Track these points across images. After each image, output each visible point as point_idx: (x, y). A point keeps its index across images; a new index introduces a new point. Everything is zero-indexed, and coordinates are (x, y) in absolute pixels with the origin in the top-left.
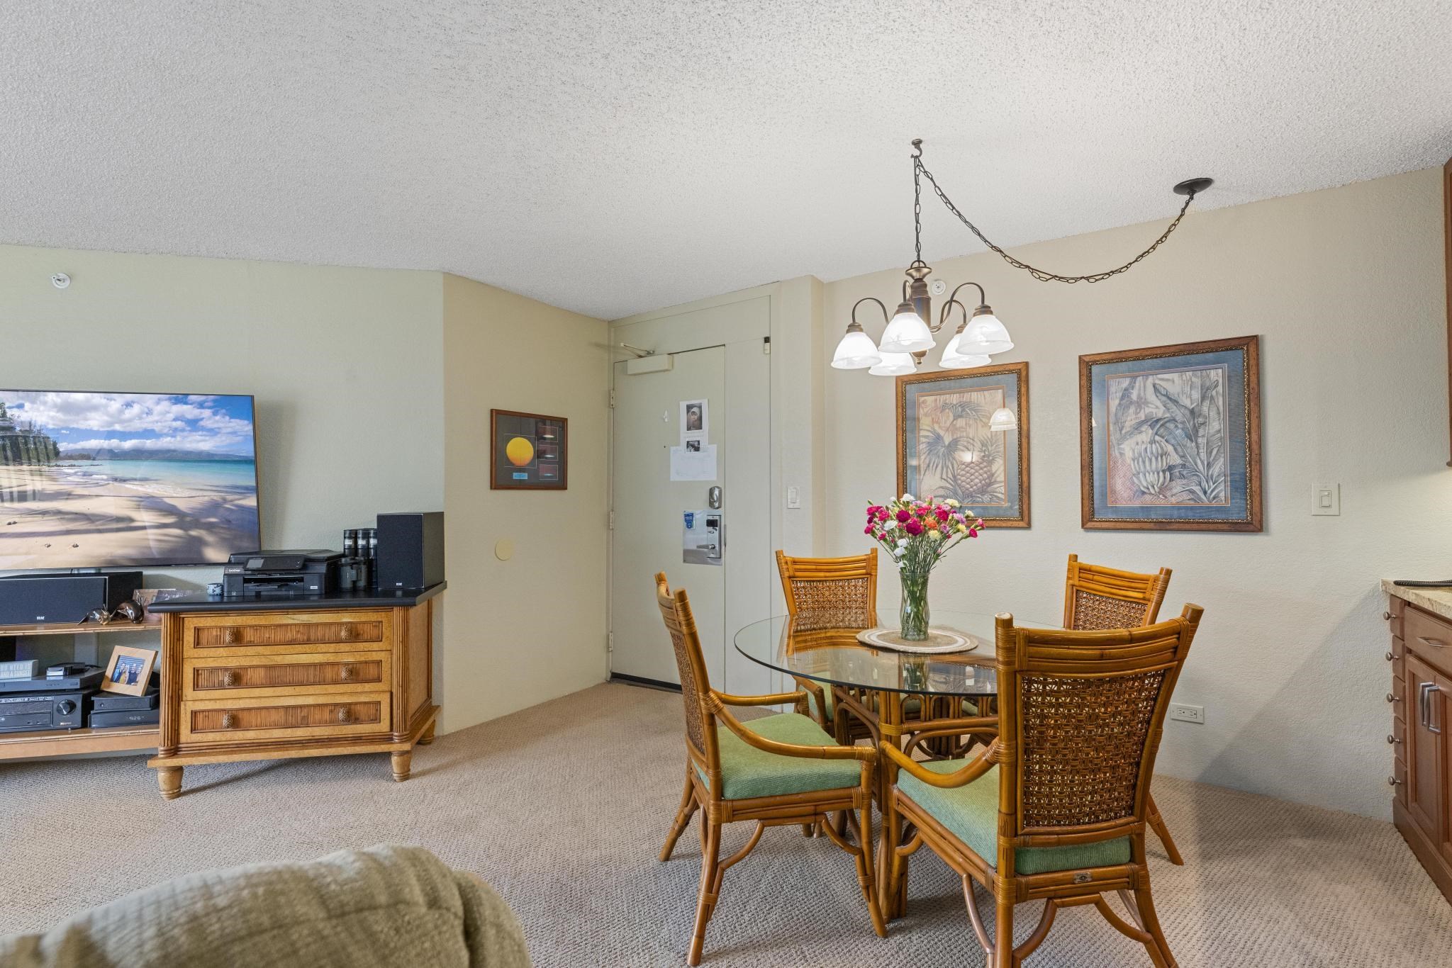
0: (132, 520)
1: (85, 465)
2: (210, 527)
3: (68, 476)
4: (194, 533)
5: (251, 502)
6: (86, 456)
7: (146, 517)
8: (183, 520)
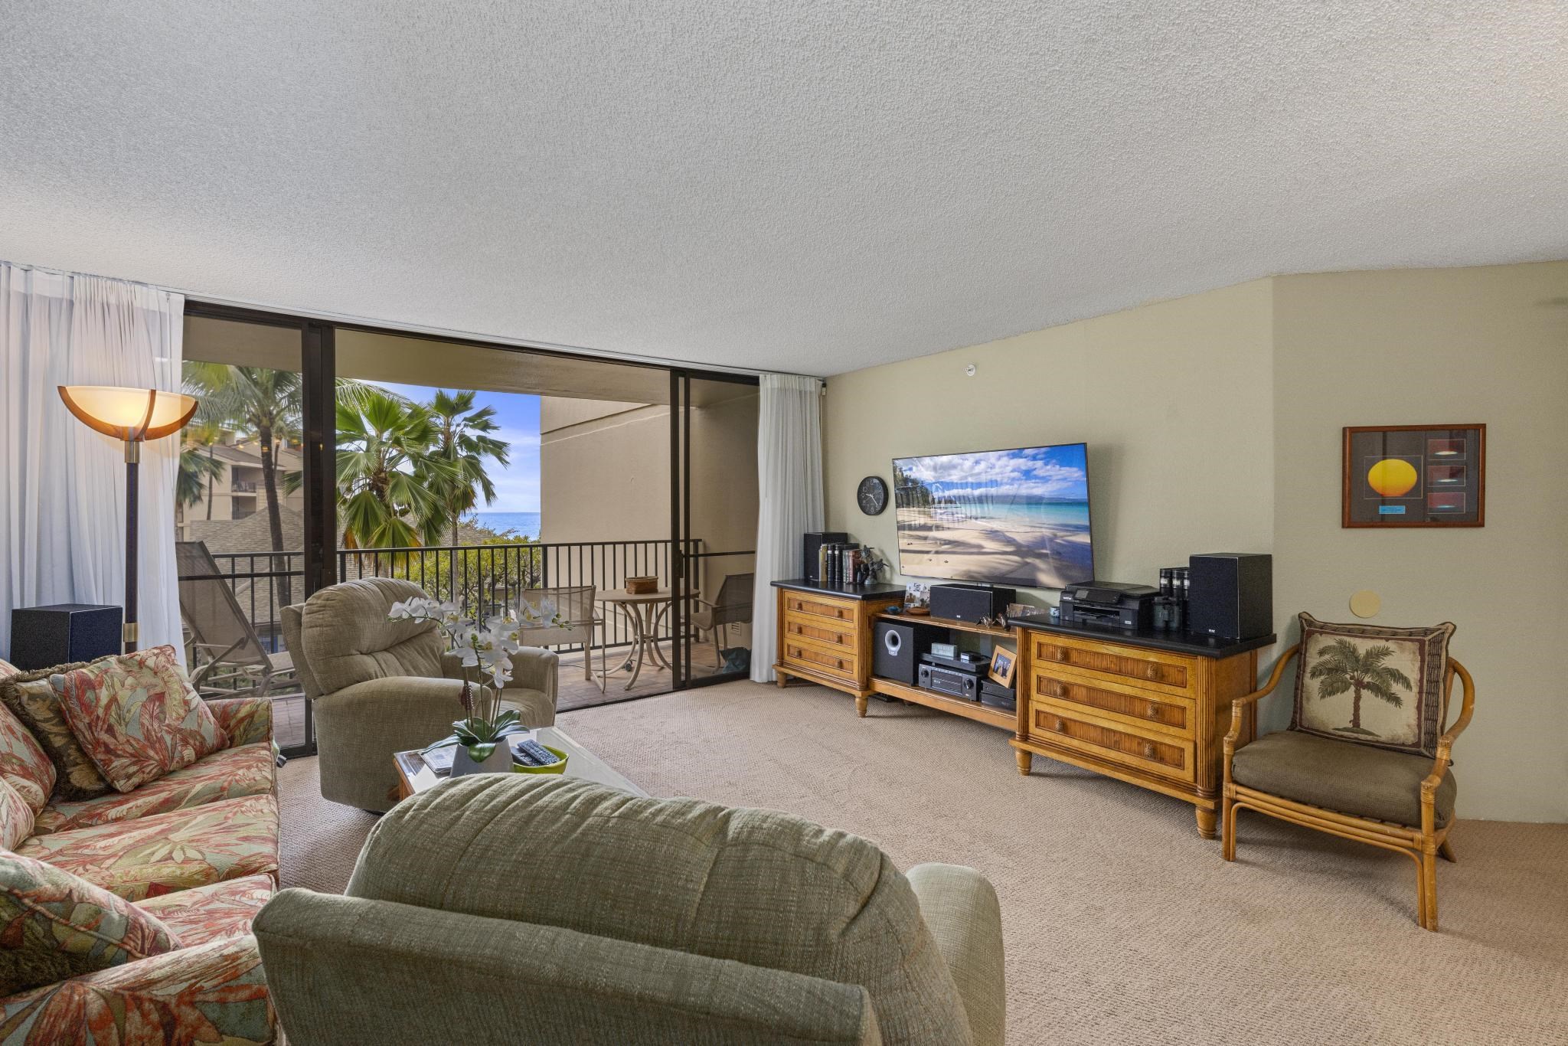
0: (980, 547)
1: (951, 508)
2: (1040, 556)
3: (939, 515)
4: (1029, 560)
5: (1084, 539)
6: (949, 501)
7: (990, 545)
8: (1021, 550)
